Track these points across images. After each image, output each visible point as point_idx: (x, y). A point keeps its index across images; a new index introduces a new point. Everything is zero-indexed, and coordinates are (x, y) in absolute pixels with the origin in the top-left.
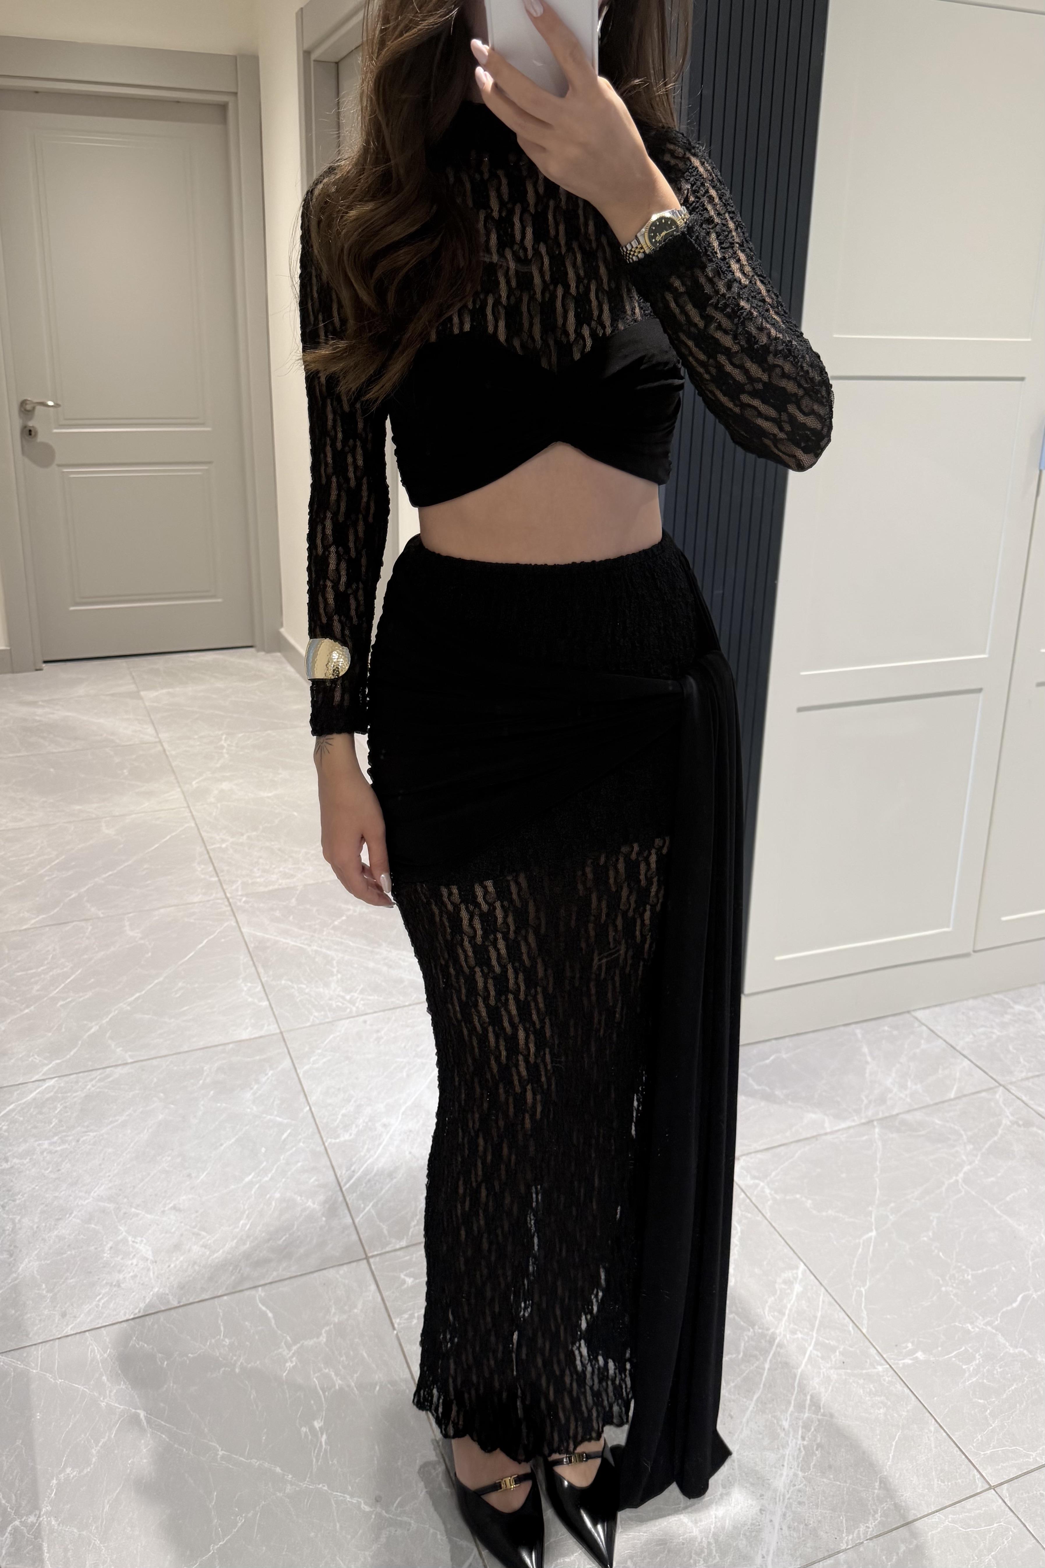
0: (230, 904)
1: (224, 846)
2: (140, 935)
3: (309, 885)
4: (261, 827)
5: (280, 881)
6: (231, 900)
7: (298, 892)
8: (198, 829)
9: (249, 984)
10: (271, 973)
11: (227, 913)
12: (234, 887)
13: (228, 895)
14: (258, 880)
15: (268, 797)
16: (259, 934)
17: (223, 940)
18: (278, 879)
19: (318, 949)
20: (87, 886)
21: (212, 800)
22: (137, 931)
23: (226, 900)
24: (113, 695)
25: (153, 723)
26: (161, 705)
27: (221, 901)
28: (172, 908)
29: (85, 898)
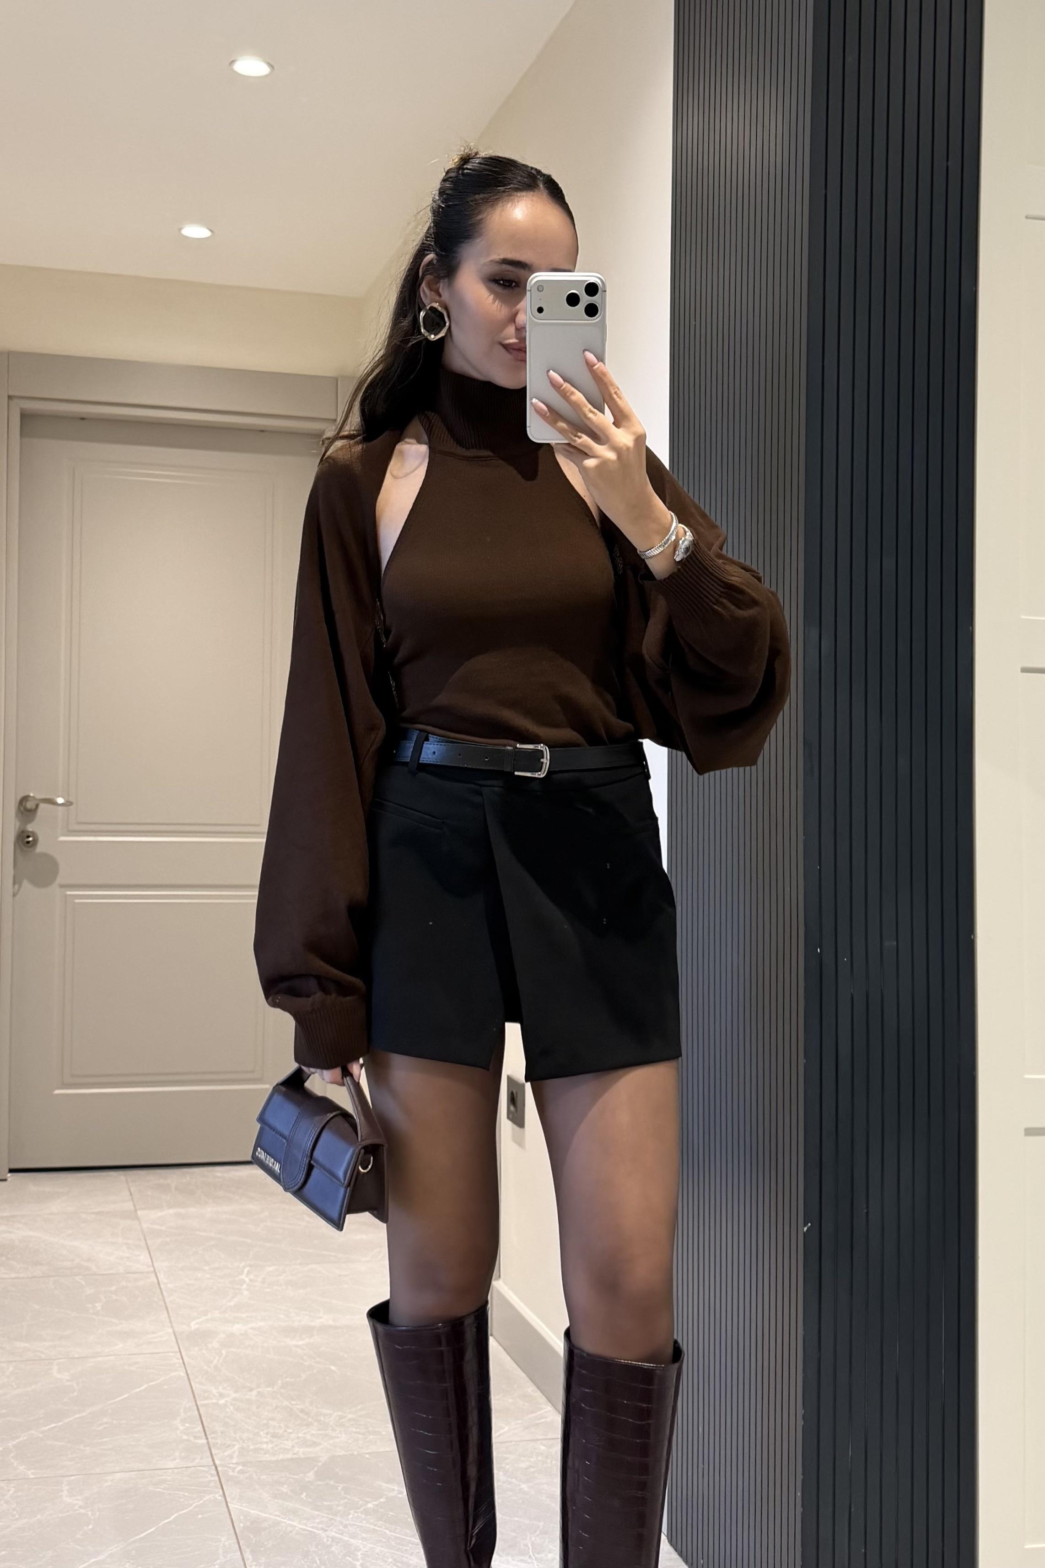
0: (218, 1473)
1: (222, 1402)
2: (80, 1503)
3: (340, 1456)
4: (280, 1382)
5: (296, 1449)
6: (219, 1469)
7: (320, 1464)
8: (189, 1379)
11: (212, 1484)
12: (226, 1454)
13: (217, 1462)
14: (265, 1446)
15: (297, 1346)
16: (252, 1512)
17: (200, 1516)
18: (293, 1447)
19: (337, 1535)
20: (18, 1441)
21: (216, 1345)
22: (79, 1498)
23: (214, 1467)
24: (98, 1213)
25: (148, 1249)
26: (163, 1228)
27: (206, 1469)
28: (134, 1473)
29: (12, 1455)
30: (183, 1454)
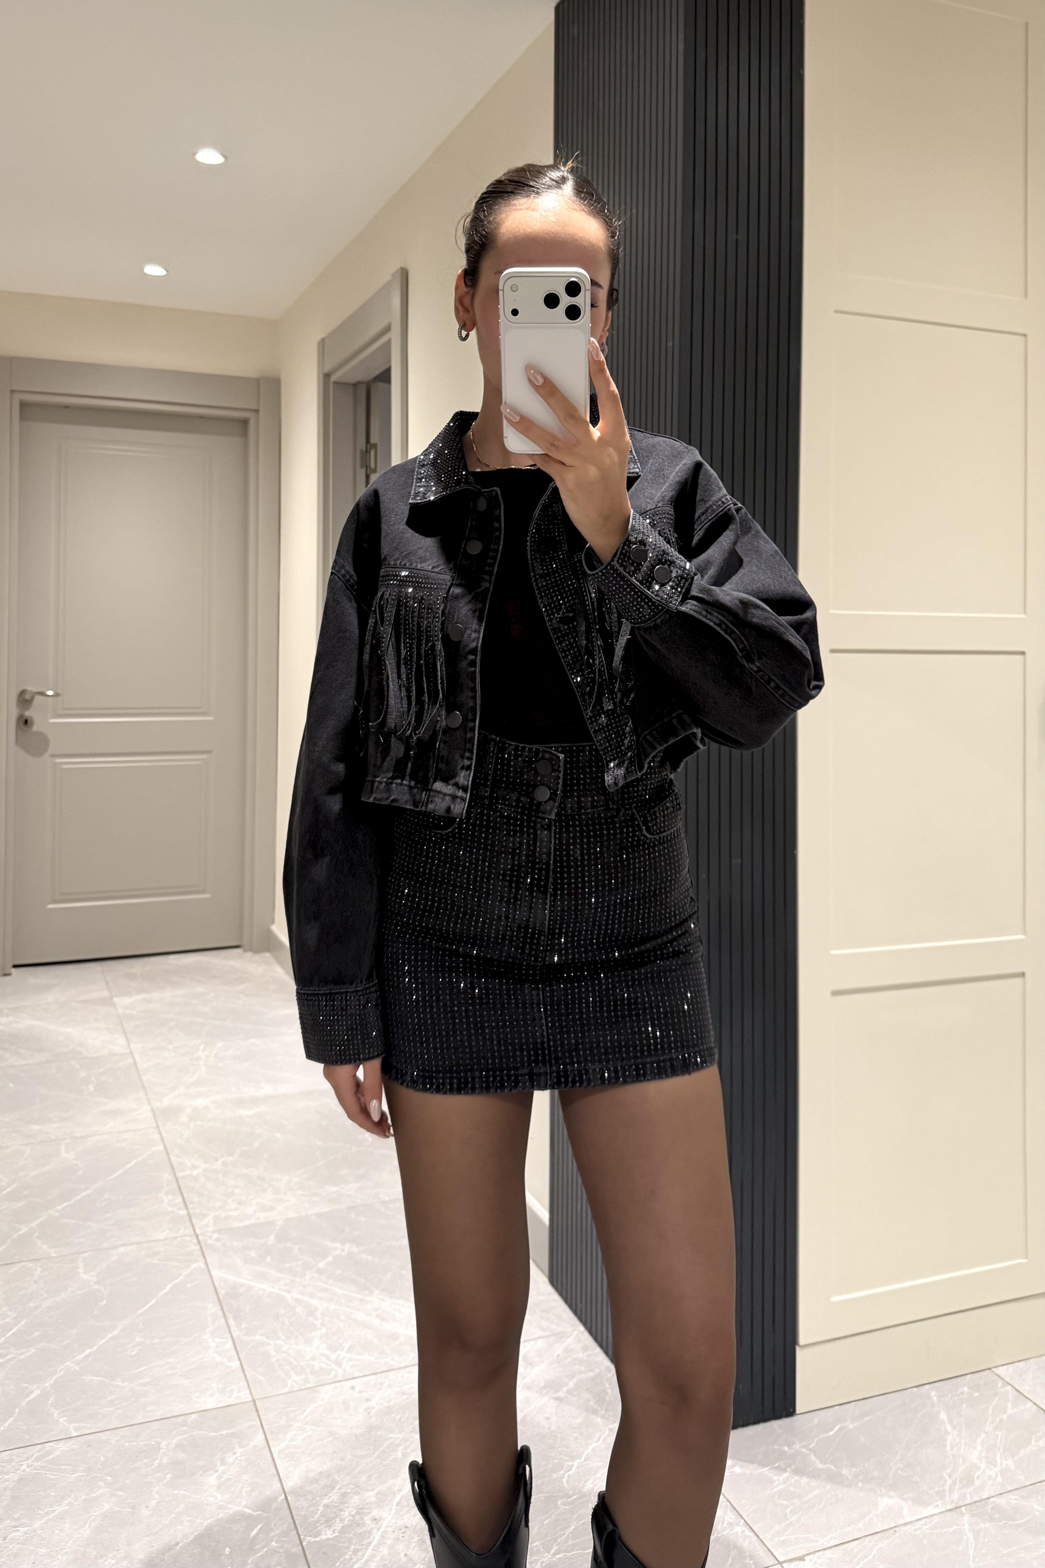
0: (199, 1242)
2: (94, 1279)
3: (292, 1218)
4: (238, 1151)
5: (258, 1215)
6: (200, 1238)
7: (278, 1228)
8: (168, 1153)
9: (217, 1340)
10: (244, 1326)
11: (196, 1253)
12: (204, 1222)
13: (198, 1231)
14: (233, 1213)
15: (248, 1116)
16: (230, 1277)
17: (189, 1285)
18: (256, 1212)
19: (300, 1297)
20: (40, 1220)
21: (184, 1119)
22: (92, 1273)
23: (195, 1237)
24: (84, 1001)
25: (125, 1032)
26: (135, 1012)
27: (188, 1238)
28: (134, 1246)
29: (36, 1234)
30: (170, 1226)
